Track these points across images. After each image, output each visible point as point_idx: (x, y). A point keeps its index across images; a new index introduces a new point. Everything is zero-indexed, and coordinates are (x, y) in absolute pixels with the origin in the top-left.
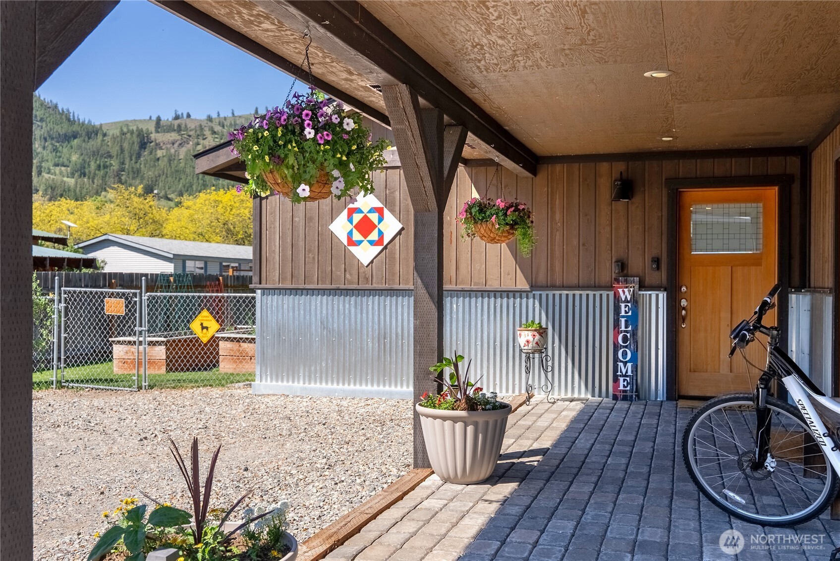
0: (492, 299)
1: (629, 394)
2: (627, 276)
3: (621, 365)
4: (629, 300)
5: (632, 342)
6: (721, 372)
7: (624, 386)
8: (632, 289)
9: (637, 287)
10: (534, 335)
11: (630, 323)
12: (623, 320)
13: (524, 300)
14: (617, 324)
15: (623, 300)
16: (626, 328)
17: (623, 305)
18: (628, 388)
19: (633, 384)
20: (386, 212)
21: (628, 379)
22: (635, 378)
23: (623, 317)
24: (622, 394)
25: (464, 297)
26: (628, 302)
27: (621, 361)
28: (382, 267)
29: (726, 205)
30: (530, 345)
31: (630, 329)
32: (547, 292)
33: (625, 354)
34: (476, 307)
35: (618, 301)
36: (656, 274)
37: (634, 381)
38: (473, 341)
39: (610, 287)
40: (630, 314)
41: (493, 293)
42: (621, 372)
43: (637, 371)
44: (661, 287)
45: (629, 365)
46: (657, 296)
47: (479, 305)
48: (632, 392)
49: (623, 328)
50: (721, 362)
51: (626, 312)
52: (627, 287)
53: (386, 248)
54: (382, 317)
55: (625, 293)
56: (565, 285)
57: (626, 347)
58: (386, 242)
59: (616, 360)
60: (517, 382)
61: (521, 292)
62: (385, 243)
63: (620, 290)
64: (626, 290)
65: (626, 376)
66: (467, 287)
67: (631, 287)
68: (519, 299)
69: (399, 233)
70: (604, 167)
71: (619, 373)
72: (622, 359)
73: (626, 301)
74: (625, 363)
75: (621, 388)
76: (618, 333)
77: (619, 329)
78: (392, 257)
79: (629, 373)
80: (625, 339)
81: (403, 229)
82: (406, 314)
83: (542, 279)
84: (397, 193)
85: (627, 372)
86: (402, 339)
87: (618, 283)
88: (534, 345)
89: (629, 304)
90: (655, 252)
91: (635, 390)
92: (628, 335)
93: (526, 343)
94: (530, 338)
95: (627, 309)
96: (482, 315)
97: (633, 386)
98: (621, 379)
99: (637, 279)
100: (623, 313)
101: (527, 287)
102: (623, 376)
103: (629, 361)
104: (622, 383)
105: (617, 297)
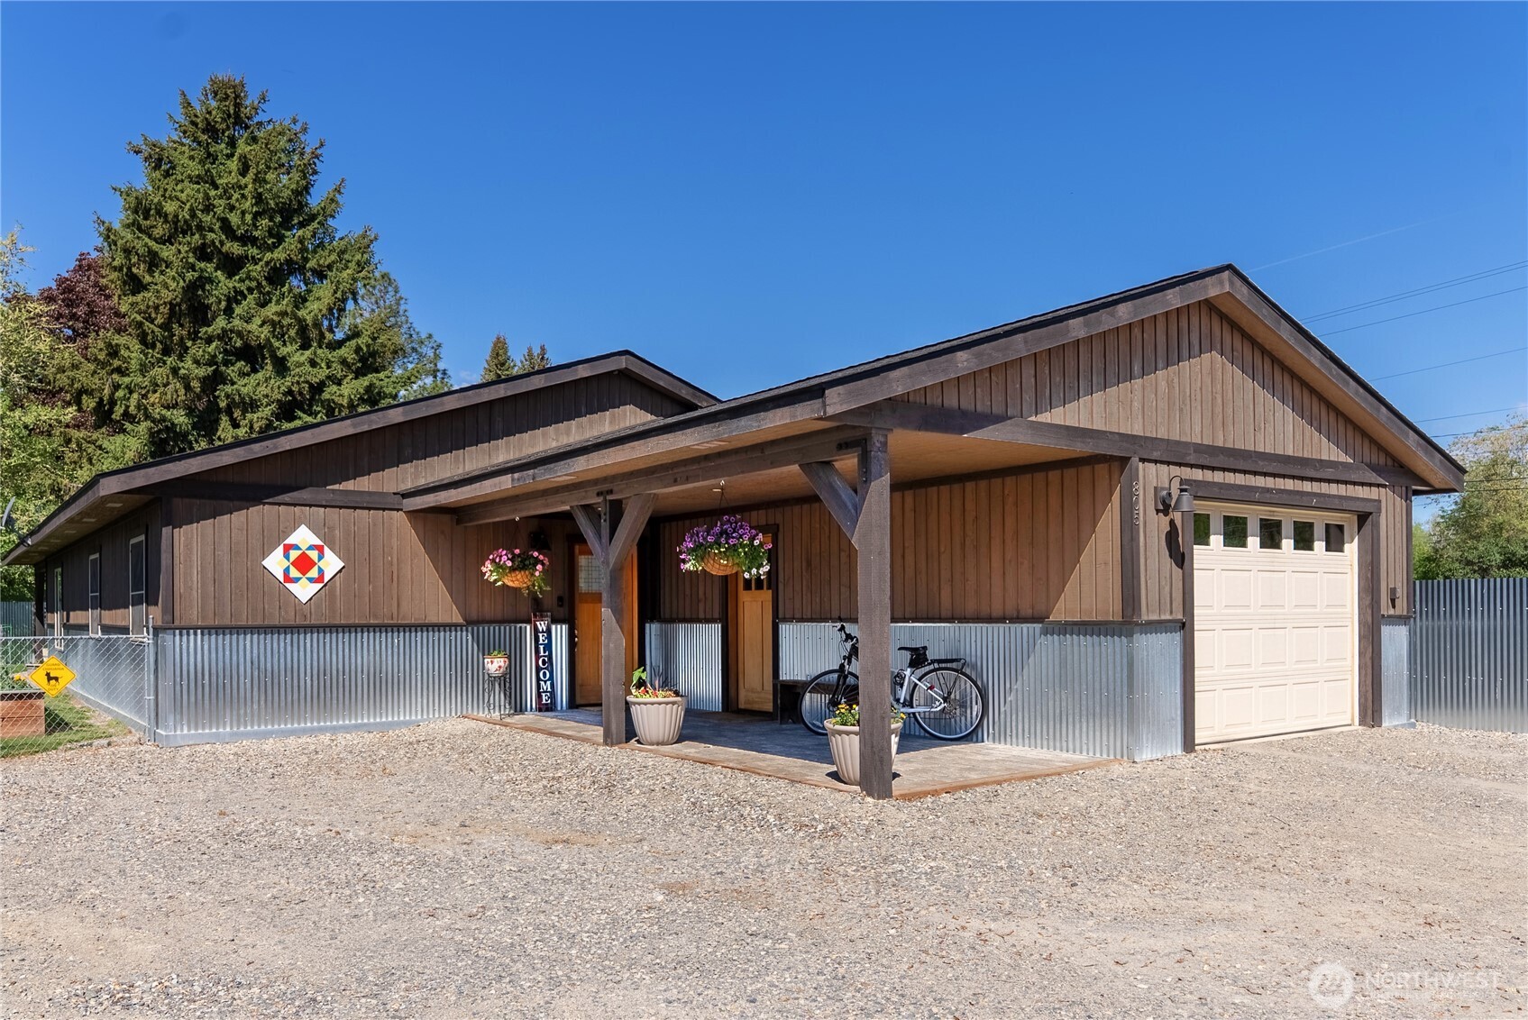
1: (549, 706)
2: (543, 614)
3: (542, 683)
4: (545, 631)
5: (549, 664)
7: (546, 700)
8: (546, 623)
9: (550, 620)
10: (505, 661)
11: (545, 649)
12: (542, 647)
14: (537, 651)
15: (541, 631)
16: (544, 653)
17: (541, 635)
18: (549, 701)
19: (552, 698)
20: (326, 549)
21: (548, 694)
22: (553, 693)
23: (542, 644)
24: (544, 706)
28: (322, 605)
31: (547, 654)
32: (478, 626)
33: (545, 674)
36: (561, 609)
37: (553, 696)
38: (413, 672)
39: (528, 621)
40: (546, 642)
43: (553, 687)
44: (565, 620)
45: (548, 683)
46: (561, 628)
47: (419, 639)
48: (552, 704)
49: (542, 654)
51: (543, 641)
52: (542, 621)
53: (325, 585)
54: (322, 654)
55: (542, 626)
57: (545, 668)
58: (326, 579)
59: (538, 679)
60: (453, 706)
61: (456, 626)
62: (325, 582)
63: (538, 623)
64: (542, 623)
65: (547, 692)
67: (546, 621)
69: (340, 571)
71: (542, 690)
72: (543, 679)
73: (543, 632)
74: (545, 682)
75: (544, 702)
76: (539, 658)
77: (539, 654)
78: (332, 594)
79: (549, 689)
80: (544, 662)
81: (344, 567)
82: (347, 650)
83: (474, 616)
84: (337, 532)
85: (547, 689)
86: (344, 675)
87: (536, 618)
88: (504, 669)
89: (545, 635)
90: (559, 592)
91: (553, 702)
92: (546, 659)
95: (544, 638)
96: (422, 648)
97: (551, 700)
98: (544, 694)
99: (549, 614)
100: (541, 642)
101: (461, 621)
102: (544, 692)
103: (548, 680)
104: (544, 698)
105: (536, 631)
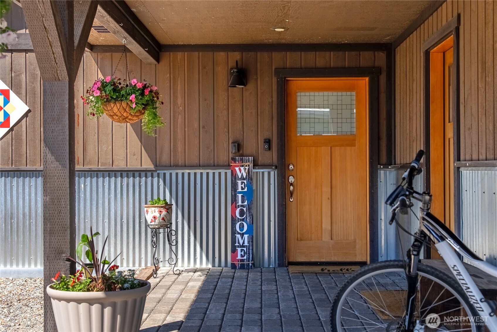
0: (119, 179)
1: (246, 262)
2: (242, 155)
3: (238, 236)
4: (245, 177)
5: (248, 215)
6: (323, 239)
7: (242, 256)
8: (247, 168)
9: (251, 165)
10: (161, 212)
11: (246, 198)
12: (240, 196)
13: (149, 179)
14: (234, 200)
15: (240, 177)
16: (242, 202)
17: (239, 182)
18: (245, 258)
19: (249, 253)
20: (12, 94)
21: (245, 249)
22: (251, 248)
23: (240, 193)
24: (240, 263)
25: (91, 177)
26: (244, 179)
27: (239, 233)
28: (8, 149)
29: (326, 93)
30: (157, 221)
31: (246, 203)
32: (171, 171)
33: (242, 227)
34: (103, 186)
35: (235, 178)
36: (268, 153)
37: (251, 251)
38: (101, 218)
39: (228, 166)
40: (246, 190)
41: (119, 173)
42: (239, 243)
43: (252, 242)
44: (273, 166)
45: (246, 236)
46: (269, 173)
47: (106, 184)
48: (249, 261)
49: (240, 203)
50: (323, 231)
51: (242, 189)
52: (242, 166)
53: (12, 129)
54: (9, 198)
55: (241, 172)
56: (187, 164)
57: (243, 220)
58: (12, 123)
59: (234, 232)
60: (143, 256)
61: (146, 171)
62: (11, 125)
63: (237, 169)
64: (242, 168)
65: (244, 247)
66: (94, 167)
67: (246, 166)
68: (144, 178)
69: (26, 115)
70: (221, 55)
71: (237, 244)
72: (239, 232)
73: (242, 178)
74: (242, 235)
75: (239, 257)
76: (236, 207)
77: (236, 203)
78: (17, 140)
79: (246, 244)
80: (242, 213)
81: (29, 111)
82: (33, 195)
83: (165, 159)
84: (23, 76)
85: (244, 243)
86: (30, 219)
87: (235, 162)
88: (161, 220)
89: (245, 181)
90: (267, 135)
91: (251, 259)
92: (245, 209)
93: (153, 219)
94: (157, 214)
95: (243, 186)
96: (109, 194)
97: (249, 256)
98: (239, 249)
99: (251, 158)
100: (240, 190)
101: (151, 167)
102: (240, 246)
103: (246, 233)
104: (239, 253)
105: (234, 175)
